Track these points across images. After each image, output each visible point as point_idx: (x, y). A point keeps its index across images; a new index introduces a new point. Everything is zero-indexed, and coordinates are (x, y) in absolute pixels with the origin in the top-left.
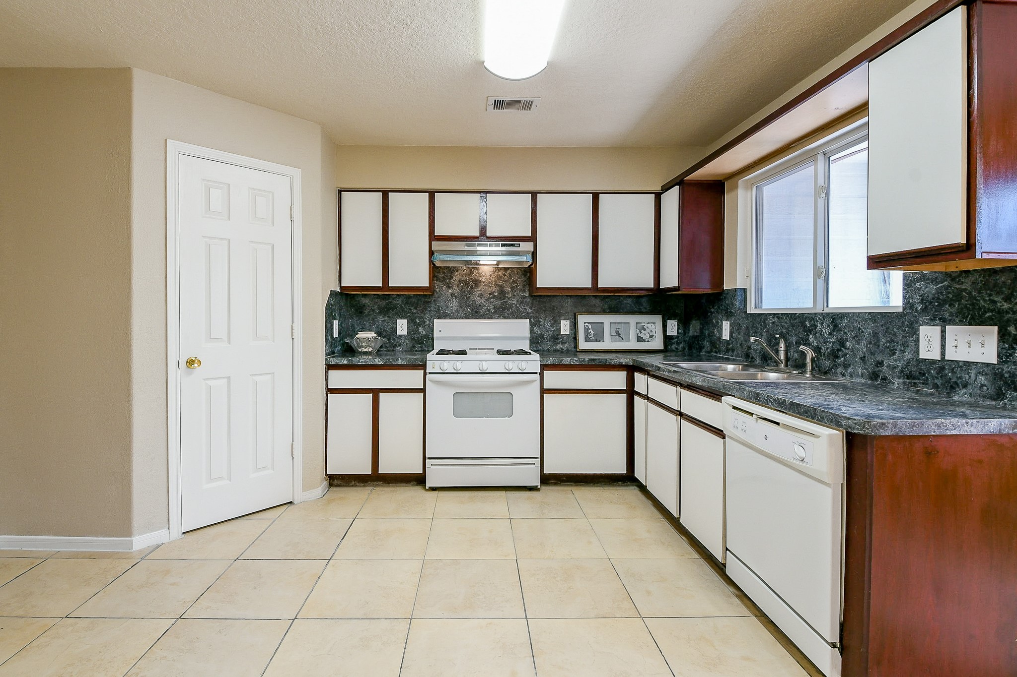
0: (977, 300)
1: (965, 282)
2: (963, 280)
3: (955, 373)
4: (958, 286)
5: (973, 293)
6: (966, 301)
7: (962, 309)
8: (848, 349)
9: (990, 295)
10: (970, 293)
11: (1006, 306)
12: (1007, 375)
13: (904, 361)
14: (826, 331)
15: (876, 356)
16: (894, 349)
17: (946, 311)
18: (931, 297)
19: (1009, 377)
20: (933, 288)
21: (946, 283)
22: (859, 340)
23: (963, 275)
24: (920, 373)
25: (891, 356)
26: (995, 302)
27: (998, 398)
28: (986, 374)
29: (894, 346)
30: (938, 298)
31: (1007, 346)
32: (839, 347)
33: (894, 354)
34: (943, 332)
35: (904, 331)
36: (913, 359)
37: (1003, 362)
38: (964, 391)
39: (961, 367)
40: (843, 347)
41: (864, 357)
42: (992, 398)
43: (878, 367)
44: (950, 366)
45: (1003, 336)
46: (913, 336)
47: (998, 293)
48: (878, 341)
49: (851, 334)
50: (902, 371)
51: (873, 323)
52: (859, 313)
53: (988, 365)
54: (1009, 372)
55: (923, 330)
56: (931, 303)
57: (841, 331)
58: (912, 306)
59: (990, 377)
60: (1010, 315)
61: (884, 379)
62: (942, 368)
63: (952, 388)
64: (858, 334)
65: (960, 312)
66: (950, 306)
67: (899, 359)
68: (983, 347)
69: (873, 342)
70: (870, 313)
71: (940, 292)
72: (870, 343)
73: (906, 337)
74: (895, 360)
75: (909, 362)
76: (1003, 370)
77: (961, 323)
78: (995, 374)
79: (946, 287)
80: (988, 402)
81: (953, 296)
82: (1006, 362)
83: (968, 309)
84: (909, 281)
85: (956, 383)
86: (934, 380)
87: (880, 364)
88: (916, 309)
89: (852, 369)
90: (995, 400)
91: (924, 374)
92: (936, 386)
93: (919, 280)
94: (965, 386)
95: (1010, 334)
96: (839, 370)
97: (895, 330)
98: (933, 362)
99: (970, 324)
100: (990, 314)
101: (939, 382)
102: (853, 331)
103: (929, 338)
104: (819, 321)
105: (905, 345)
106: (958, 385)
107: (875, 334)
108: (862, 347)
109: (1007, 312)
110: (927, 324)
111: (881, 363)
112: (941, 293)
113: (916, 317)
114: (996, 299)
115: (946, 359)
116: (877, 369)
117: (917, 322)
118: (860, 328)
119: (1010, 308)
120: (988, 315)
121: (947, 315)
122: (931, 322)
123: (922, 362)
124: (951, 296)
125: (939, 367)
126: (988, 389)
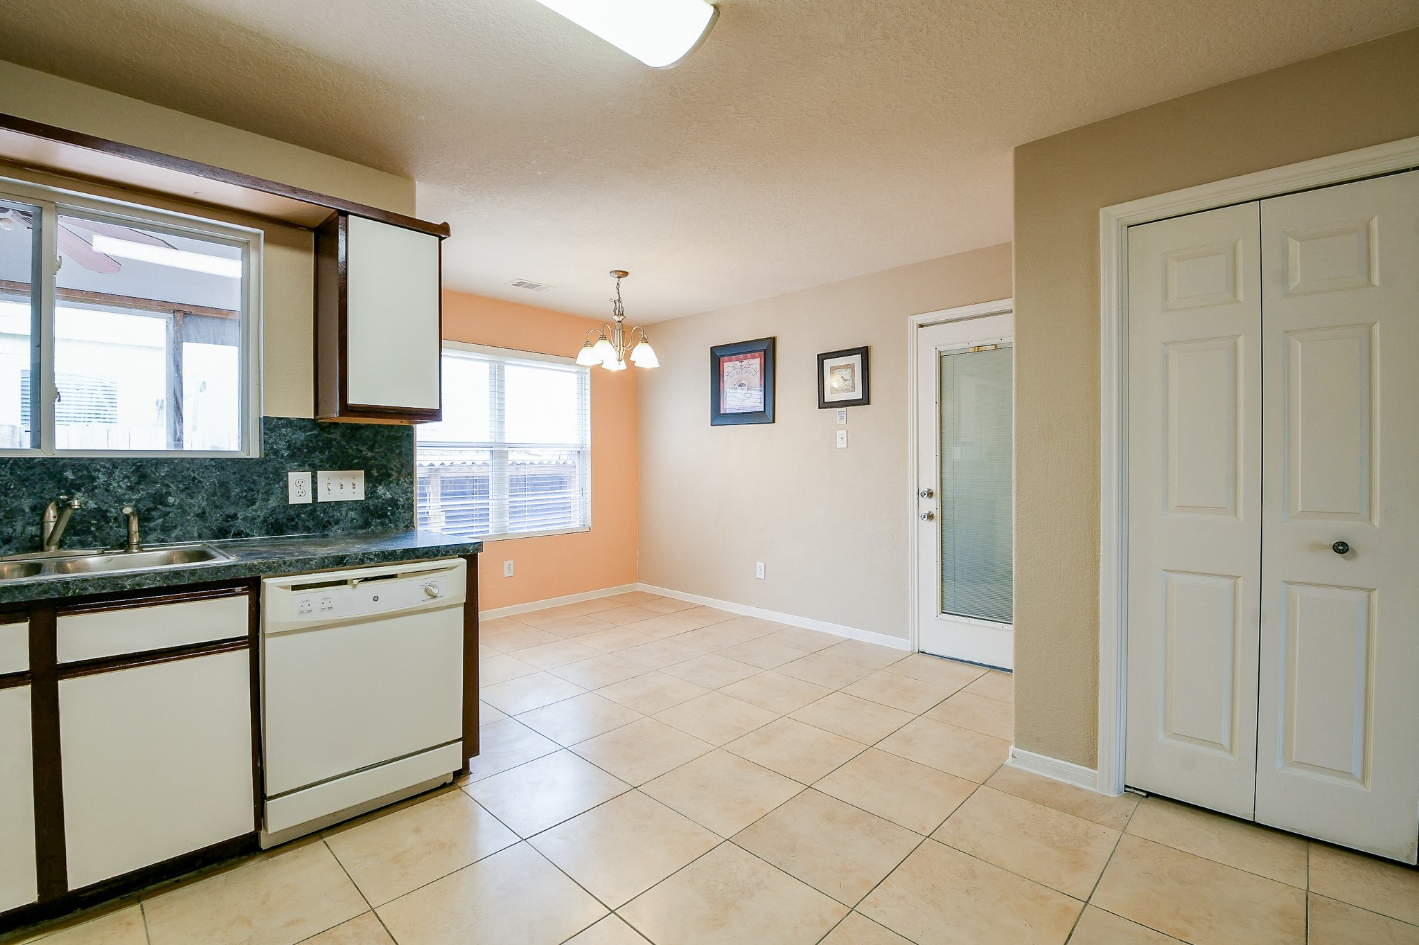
3: (327, 513)
4: (328, 436)
8: (170, 506)
9: (357, 445)
11: (370, 454)
12: (371, 508)
13: (268, 509)
14: (119, 485)
15: (225, 510)
18: (299, 444)
20: (301, 436)
22: (194, 493)
23: (332, 426)
24: (288, 519)
26: (361, 451)
28: (356, 509)
29: (254, 495)
30: (308, 445)
32: (151, 505)
33: (254, 503)
34: (314, 478)
36: (279, 506)
40: (161, 504)
41: (204, 513)
42: (361, 528)
44: (322, 507)
45: (368, 477)
47: (364, 444)
48: (228, 491)
49: (178, 487)
50: (265, 521)
51: (219, 471)
52: (193, 459)
53: (357, 502)
56: (299, 450)
63: (325, 527)
64: (191, 485)
65: (330, 459)
66: (319, 453)
67: (261, 508)
68: (354, 488)
69: (219, 494)
70: (212, 459)
71: (309, 439)
72: (214, 494)
73: (270, 484)
74: (254, 511)
75: (273, 510)
77: (332, 468)
79: (316, 436)
80: (360, 532)
81: (323, 444)
82: (371, 498)
83: (338, 457)
84: (272, 425)
85: (329, 522)
86: (304, 523)
90: (364, 529)
91: (293, 520)
94: (337, 523)
97: (254, 477)
99: (340, 469)
101: (310, 524)
104: (102, 469)
105: (268, 493)
106: (330, 523)
107: (223, 484)
108: (200, 501)
109: (371, 460)
110: (295, 470)
111: (234, 517)
113: (282, 463)
114: (362, 449)
116: (225, 524)
118: (194, 478)
119: (372, 456)
120: (356, 461)
121: (317, 461)
122: (301, 468)
123: (291, 508)
124: (320, 444)
125: (310, 510)
126: (357, 521)
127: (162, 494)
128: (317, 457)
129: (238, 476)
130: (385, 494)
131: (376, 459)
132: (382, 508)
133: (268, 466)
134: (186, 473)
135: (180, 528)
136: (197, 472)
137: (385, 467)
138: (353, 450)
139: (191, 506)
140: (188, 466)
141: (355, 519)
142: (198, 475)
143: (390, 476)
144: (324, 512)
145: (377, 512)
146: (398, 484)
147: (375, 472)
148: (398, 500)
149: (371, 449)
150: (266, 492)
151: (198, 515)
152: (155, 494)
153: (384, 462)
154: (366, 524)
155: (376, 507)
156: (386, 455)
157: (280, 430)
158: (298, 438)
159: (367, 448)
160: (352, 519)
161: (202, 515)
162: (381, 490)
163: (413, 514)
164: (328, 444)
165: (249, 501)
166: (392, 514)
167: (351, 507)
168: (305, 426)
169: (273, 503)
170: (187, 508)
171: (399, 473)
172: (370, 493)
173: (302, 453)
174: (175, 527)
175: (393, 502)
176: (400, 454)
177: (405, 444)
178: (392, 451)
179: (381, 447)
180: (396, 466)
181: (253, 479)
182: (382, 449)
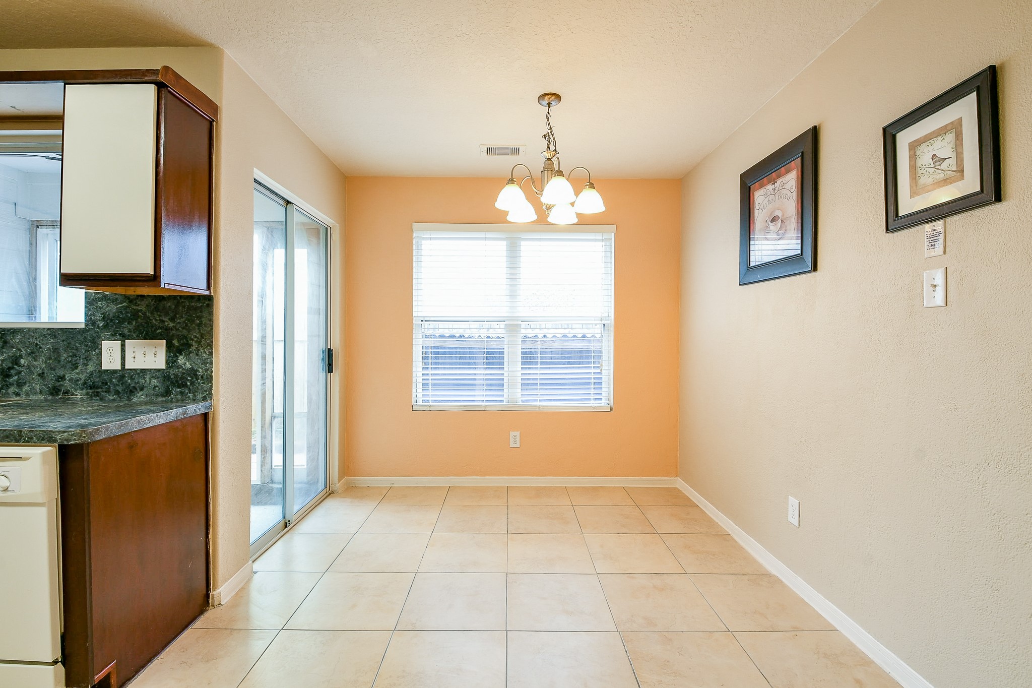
0: (150, 320)
1: (141, 305)
2: (139, 303)
4: (135, 307)
5: (147, 313)
6: (142, 320)
7: (138, 326)
8: (22, 367)
9: (160, 316)
10: (144, 314)
11: (171, 325)
12: (172, 377)
13: (87, 373)
15: (57, 371)
16: (76, 363)
17: (125, 328)
19: (174, 378)
21: (124, 304)
22: (37, 356)
24: (103, 383)
25: (73, 370)
26: (163, 321)
27: (167, 395)
28: (158, 378)
29: (77, 360)
30: (118, 317)
31: (172, 354)
32: (10, 365)
33: (76, 368)
34: (123, 346)
35: (87, 346)
36: (95, 371)
37: (170, 367)
38: (141, 393)
39: (139, 374)
40: (17, 364)
41: (43, 373)
42: (163, 396)
43: (59, 381)
44: (129, 374)
45: (169, 347)
46: (96, 350)
47: (167, 314)
48: (59, 356)
49: (26, 351)
50: (85, 383)
51: (53, 339)
52: (36, 329)
53: (159, 370)
54: (174, 374)
55: (105, 345)
56: (111, 320)
57: (13, 347)
58: (94, 323)
59: (161, 379)
60: (173, 332)
61: (67, 392)
62: (123, 377)
63: (131, 392)
64: (35, 350)
65: (136, 328)
66: (128, 323)
68: (155, 357)
69: (53, 358)
70: (49, 329)
72: (50, 359)
73: (88, 351)
74: (78, 374)
75: (91, 374)
76: (170, 373)
77: (138, 338)
78: (165, 377)
80: (160, 399)
81: (131, 315)
82: (171, 367)
84: (91, 300)
85: (134, 388)
86: (115, 387)
87: (61, 378)
88: (98, 325)
89: (29, 386)
90: (164, 396)
91: (106, 384)
92: (117, 393)
93: (101, 300)
94: (142, 389)
95: (174, 345)
96: (11, 390)
97: (77, 345)
98: (115, 371)
99: (145, 339)
100: (160, 330)
101: (120, 389)
102: (28, 347)
103: (111, 351)
105: (87, 359)
106: (136, 389)
107: (56, 350)
108: (40, 364)
109: (172, 329)
110: (108, 339)
111: (63, 378)
112: (121, 312)
113: (98, 332)
114: (164, 319)
115: (126, 368)
116: (58, 384)
117: (99, 338)
118: (37, 344)
119: (174, 326)
120: (158, 331)
121: (126, 331)
122: (113, 337)
123: (104, 373)
125: (120, 375)
126: (159, 389)
127: (16, 357)
128: (126, 328)
129: (66, 343)
130: (185, 364)
131: (177, 330)
132: (182, 378)
133: (87, 335)
134: (31, 340)
135: (28, 384)
136: (38, 340)
137: (185, 337)
138: (156, 320)
139: (36, 367)
140: (33, 334)
141: (157, 386)
142: (39, 341)
143: (190, 346)
144: (131, 378)
145: (177, 381)
146: (197, 355)
147: (175, 342)
148: (197, 371)
149: (172, 319)
150: (86, 358)
151: (39, 375)
152: (13, 356)
153: (185, 332)
154: (167, 393)
155: (176, 376)
156: (187, 325)
157: (97, 303)
158: (110, 310)
159: (169, 319)
160: (155, 387)
161: (41, 375)
162: (181, 360)
163: (212, 386)
164: (135, 315)
165: (73, 365)
166: (191, 384)
167: (154, 375)
168: (117, 299)
169: (90, 368)
170: (32, 369)
171: (199, 343)
172: (171, 361)
173: (114, 323)
174: (25, 383)
175: (193, 372)
176: (199, 325)
177: (205, 314)
178: (193, 321)
179: (182, 317)
180: (196, 337)
181: (76, 346)
182: (183, 320)
